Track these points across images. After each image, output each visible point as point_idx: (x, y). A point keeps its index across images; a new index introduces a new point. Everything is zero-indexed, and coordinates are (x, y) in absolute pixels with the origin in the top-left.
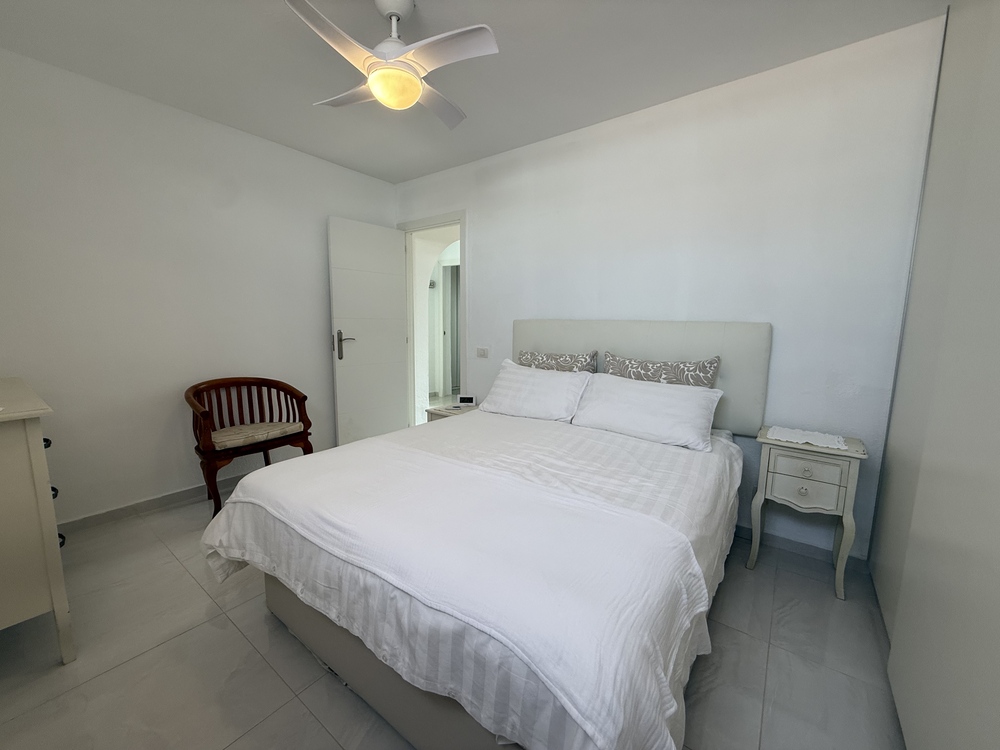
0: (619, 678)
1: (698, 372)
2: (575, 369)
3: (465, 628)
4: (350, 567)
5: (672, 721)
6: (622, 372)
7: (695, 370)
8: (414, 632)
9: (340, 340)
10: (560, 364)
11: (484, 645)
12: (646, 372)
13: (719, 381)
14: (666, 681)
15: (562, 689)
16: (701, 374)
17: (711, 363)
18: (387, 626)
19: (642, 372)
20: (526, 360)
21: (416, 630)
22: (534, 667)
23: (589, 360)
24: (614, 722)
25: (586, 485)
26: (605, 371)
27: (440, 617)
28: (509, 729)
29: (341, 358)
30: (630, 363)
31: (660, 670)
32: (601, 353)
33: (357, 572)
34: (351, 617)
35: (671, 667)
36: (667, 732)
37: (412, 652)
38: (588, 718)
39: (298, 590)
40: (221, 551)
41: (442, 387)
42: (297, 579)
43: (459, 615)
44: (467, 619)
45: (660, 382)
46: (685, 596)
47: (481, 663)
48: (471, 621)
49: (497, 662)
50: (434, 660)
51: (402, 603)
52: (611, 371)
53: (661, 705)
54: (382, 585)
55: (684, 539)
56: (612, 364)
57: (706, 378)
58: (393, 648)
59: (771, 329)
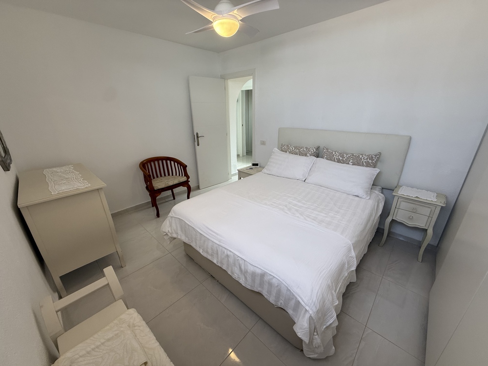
0: (318, 294)
1: (368, 160)
2: (308, 155)
3: (265, 273)
4: (221, 247)
5: (336, 308)
6: (330, 158)
7: (367, 159)
8: (246, 272)
9: (198, 137)
10: (300, 152)
11: (272, 279)
12: (343, 158)
13: (379, 164)
14: (335, 295)
15: (299, 296)
16: (370, 161)
17: (376, 156)
18: (236, 268)
19: (341, 158)
20: (284, 148)
21: (247, 271)
22: (289, 288)
23: (315, 151)
24: (316, 307)
25: (310, 215)
26: (322, 157)
27: (255, 268)
28: (280, 304)
29: (198, 145)
30: (335, 153)
31: (333, 292)
32: (322, 147)
33: (223, 249)
34: (221, 263)
35: (338, 289)
36: (334, 310)
37: (246, 278)
38: (307, 305)
39: (201, 251)
40: (169, 234)
41: (241, 152)
42: (200, 247)
43: (263, 269)
44: (265, 270)
45: (348, 164)
46: (347, 265)
47: (270, 284)
48: (267, 271)
49: (276, 285)
50: (253, 281)
51: (241, 262)
52: (325, 157)
53: (333, 301)
54: (234, 255)
55: (350, 243)
56: (326, 153)
57: (372, 163)
58: (238, 275)
59: (411, 138)
